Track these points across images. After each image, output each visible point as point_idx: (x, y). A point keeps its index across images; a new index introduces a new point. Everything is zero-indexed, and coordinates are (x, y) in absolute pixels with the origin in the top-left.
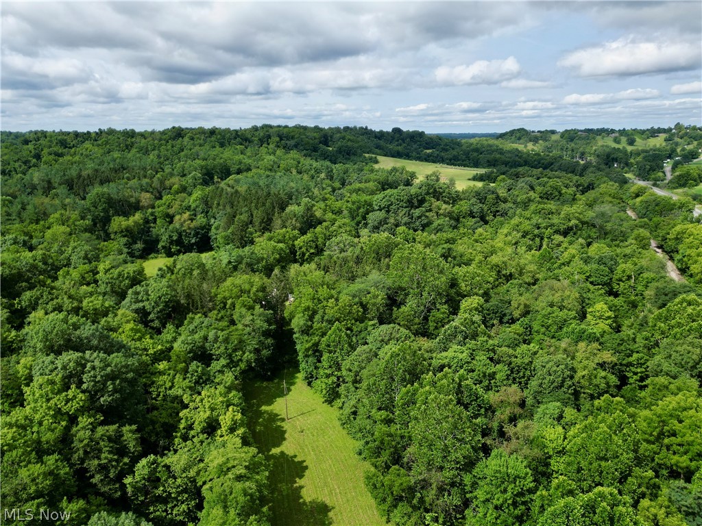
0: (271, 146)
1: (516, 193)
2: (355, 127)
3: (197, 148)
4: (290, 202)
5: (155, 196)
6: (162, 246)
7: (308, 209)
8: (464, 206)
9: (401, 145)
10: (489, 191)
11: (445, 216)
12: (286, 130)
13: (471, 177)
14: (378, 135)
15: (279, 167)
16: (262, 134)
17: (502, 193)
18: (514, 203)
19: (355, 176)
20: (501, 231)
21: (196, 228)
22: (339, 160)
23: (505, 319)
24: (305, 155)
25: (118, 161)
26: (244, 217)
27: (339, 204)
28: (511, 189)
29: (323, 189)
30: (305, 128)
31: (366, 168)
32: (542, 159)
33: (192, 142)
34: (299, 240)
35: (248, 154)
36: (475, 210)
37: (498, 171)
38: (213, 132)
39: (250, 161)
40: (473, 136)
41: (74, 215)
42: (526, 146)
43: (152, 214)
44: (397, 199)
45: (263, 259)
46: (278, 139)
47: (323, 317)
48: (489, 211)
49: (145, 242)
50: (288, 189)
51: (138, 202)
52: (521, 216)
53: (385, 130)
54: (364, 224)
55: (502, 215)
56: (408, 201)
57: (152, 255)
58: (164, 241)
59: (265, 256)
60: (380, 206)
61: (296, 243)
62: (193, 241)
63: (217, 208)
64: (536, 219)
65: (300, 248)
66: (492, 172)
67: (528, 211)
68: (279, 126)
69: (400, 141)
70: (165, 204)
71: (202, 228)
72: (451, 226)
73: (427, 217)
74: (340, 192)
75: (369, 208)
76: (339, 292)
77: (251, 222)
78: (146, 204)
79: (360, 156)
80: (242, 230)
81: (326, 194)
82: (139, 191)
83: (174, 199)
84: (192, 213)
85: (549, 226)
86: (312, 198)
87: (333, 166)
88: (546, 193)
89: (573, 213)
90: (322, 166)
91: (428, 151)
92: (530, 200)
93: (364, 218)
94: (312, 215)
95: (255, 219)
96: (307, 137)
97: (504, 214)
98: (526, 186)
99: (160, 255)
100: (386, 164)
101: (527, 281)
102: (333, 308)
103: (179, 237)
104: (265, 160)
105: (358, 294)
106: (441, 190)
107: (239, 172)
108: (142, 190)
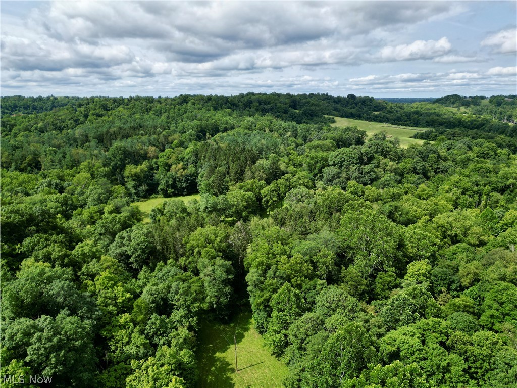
0: (252, 109)
1: (455, 152)
2: (318, 94)
3: (196, 111)
4: (261, 156)
5: (160, 149)
6: (161, 189)
7: (274, 163)
8: (408, 164)
9: (354, 108)
10: (431, 150)
11: (391, 172)
12: (264, 97)
13: (412, 135)
14: (336, 100)
15: (256, 126)
16: (246, 100)
17: (443, 152)
18: (453, 161)
19: (315, 134)
20: (442, 187)
21: (186, 176)
22: (304, 120)
23: (454, 286)
24: (278, 117)
25: (137, 121)
26: (222, 169)
27: (300, 158)
28: (451, 148)
29: (289, 145)
30: (279, 95)
31: (325, 128)
32: (475, 120)
33: (193, 106)
34: (264, 189)
35: (233, 116)
36: (418, 167)
37: (436, 130)
38: (209, 99)
39: (234, 121)
40: (413, 101)
41: (98, 163)
42: (459, 109)
43: (156, 163)
44: (350, 157)
45: (233, 205)
46: (258, 104)
47: (275, 273)
48: (431, 168)
49: (149, 185)
50: (259, 145)
51: (146, 153)
52: (460, 174)
53: (342, 96)
54: (320, 176)
55: (442, 171)
56: (359, 158)
57: (153, 196)
58: (162, 185)
59: (236, 203)
60: (334, 162)
61: (262, 191)
62: (184, 185)
63: (204, 160)
64: (475, 177)
65: (265, 196)
66: (431, 132)
67: (467, 170)
68: (260, 94)
69: (354, 105)
70: (165, 155)
71: (191, 175)
72: (396, 181)
73: (375, 172)
74: (302, 147)
75: (325, 163)
76: (292, 248)
77: (228, 173)
78: (152, 155)
79: (321, 117)
80: (220, 180)
81: (290, 149)
82: (148, 144)
83: (173, 152)
84: (185, 163)
85: (487, 184)
86: (278, 153)
87: (298, 126)
88: (483, 153)
89: (510, 173)
90: (289, 126)
91: (376, 113)
92: (468, 159)
93: (320, 171)
94: (278, 168)
95: (231, 171)
96: (280, 103)
97: (445, 171)
98: (464, 146)
99: (159, 196)
100: (342, 123)
101: (472, 242)
102: (285, 264)
103: (173, 182)
104: (246, 121)
105: (308, 251)
106: (388, 149)
107: (225, 130)
108: (150, 144)
